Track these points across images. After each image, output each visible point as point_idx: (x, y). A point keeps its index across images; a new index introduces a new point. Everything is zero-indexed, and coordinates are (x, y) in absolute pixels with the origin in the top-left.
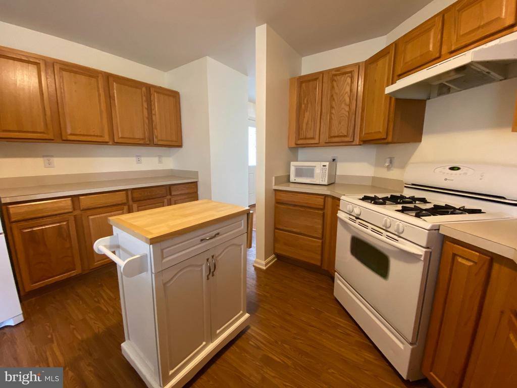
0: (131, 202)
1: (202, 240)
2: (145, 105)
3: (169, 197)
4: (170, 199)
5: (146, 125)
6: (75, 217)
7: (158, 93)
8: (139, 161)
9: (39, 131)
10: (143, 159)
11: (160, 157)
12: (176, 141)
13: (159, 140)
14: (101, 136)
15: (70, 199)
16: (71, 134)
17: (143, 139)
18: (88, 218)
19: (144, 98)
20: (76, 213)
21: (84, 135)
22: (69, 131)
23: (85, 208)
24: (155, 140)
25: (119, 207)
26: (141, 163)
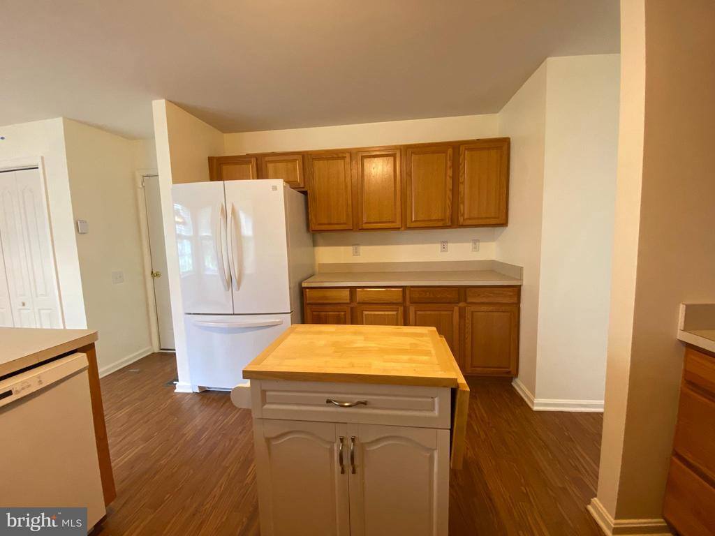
0: (408, 303)
1: (329, 401)
2: (450, 173)
3: (462, 304)
4: (465, 308)
5: (448, 201)
6: (352, 308)
7: (470, 149)
8: (444, 249)
9: (342, 222)
10: (450, 246)
11: (475, 241)
12: (495, 218)
13: (467, 219)
14: (393, 222)
15: (348, 289)
16: (366, 223)
17: (442, 220)
18: (362, 314)
19: (449, 164)
20: (353, 305)
21: (377, 223)
22: (365, 220)
23: (361, 301)
24: (461, 219)
25: (394, 307)
26: (447, 251)
